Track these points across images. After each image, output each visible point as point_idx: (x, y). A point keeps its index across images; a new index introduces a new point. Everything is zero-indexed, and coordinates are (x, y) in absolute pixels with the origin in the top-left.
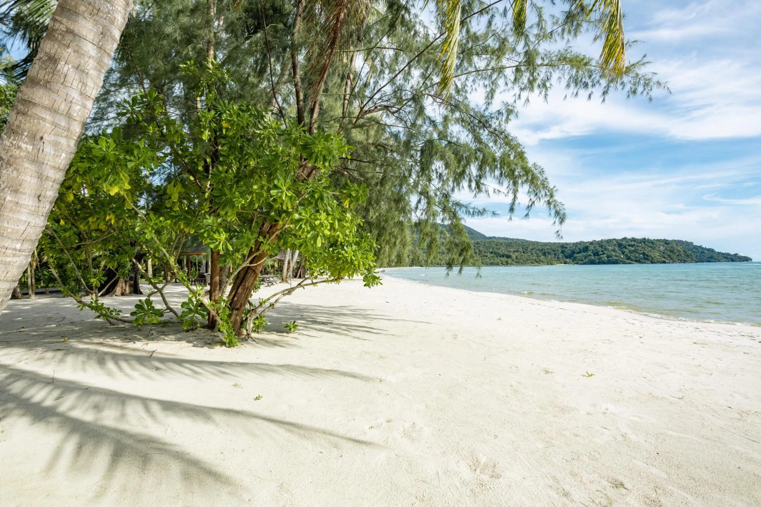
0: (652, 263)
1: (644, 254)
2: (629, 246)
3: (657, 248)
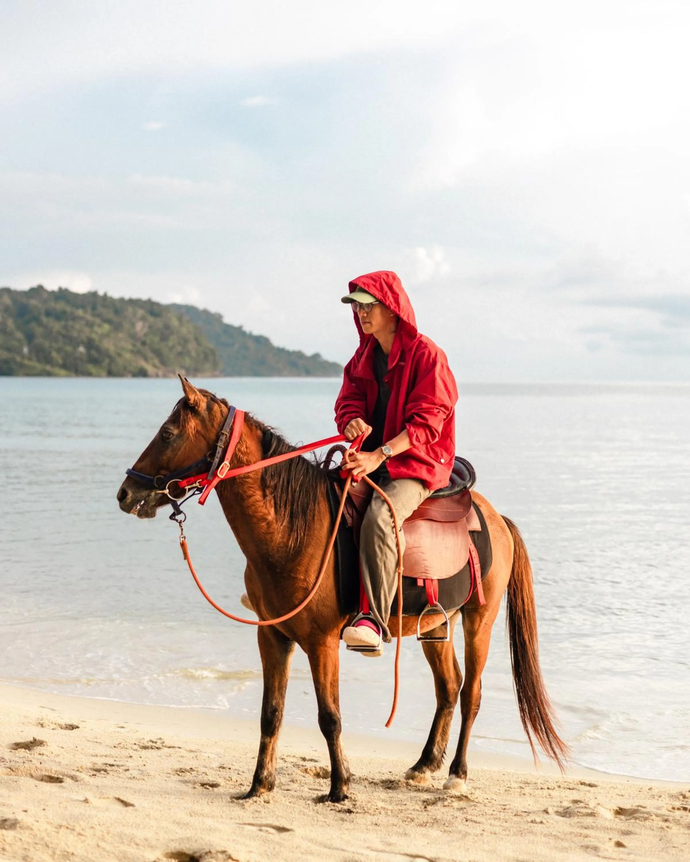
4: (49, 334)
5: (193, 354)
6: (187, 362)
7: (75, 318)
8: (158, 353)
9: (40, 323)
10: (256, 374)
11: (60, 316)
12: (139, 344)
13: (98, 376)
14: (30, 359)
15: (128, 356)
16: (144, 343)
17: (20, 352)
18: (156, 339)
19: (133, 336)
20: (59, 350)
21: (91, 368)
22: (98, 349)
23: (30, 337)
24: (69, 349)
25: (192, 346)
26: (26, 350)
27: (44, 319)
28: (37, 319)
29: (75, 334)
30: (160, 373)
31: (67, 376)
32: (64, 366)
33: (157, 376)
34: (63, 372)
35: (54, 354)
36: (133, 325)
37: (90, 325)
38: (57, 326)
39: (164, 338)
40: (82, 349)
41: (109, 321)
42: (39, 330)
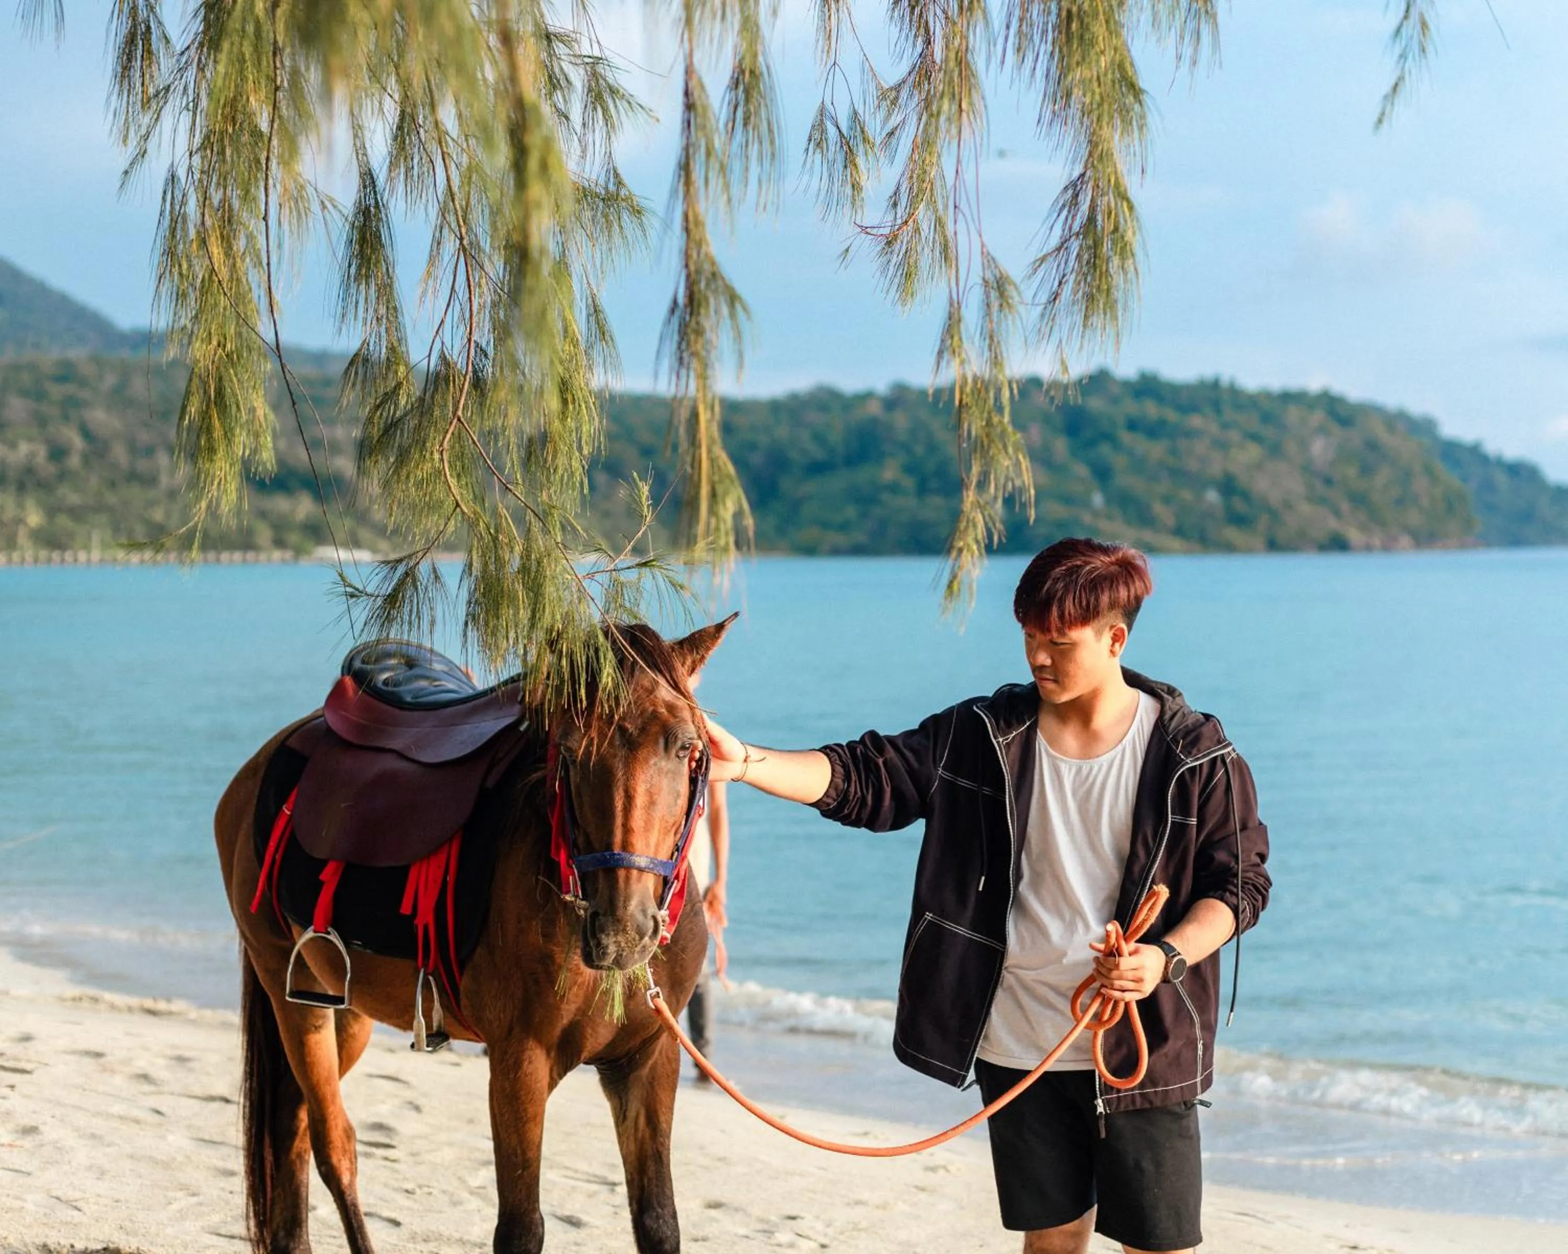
0: (1273, 546)
1: (1228, 487)
2: (1132, 425)
3: (1291, 448)
4: (1139, 465)
5: (1425, 502)
6: (1414, 518)
7: (1190, 434)
8: (1359, 500)
9: (1116, 445)
10: (1516, 541)
11: (1154, 430)
12: (1319, 485)
13: (1249, 550)
14: (1110, 518)
15: (1305, 508)
16: (1328, 481)
17: (1086, 504)
18: (1351, 472)
19: (1308, 469)
20: (1166, 500)
21: (1232, 534)
22: (1246, 496)
23: (1102, 474)
24: (1187, 495)
25: (1421, 484)
26: (1098, 499)
27: (1126, 437)
28: (1109, 437)
29: (1193, 465)
30: (1377, 541)
31: (1188, 552)
32: (1179, 532)
33: (1368, 548)
34: (1176, 543)
35: (1159, 509)
36: (1304, 445)
37: (1222, 446)
38: (1156, 450)
39: (1366, 470)
40: (1212, 496)
41: (1255, 438)
42: (1119, 461)
